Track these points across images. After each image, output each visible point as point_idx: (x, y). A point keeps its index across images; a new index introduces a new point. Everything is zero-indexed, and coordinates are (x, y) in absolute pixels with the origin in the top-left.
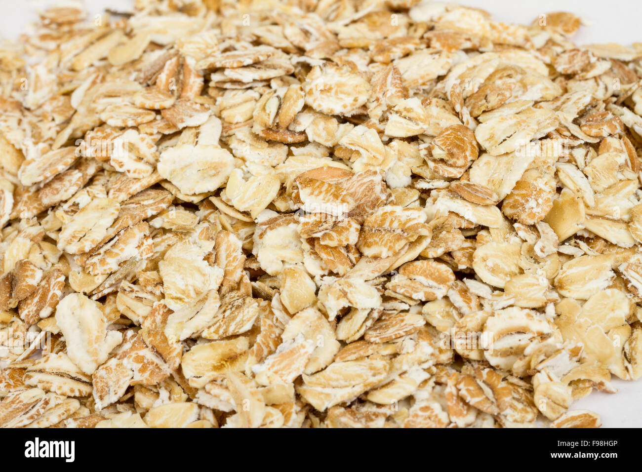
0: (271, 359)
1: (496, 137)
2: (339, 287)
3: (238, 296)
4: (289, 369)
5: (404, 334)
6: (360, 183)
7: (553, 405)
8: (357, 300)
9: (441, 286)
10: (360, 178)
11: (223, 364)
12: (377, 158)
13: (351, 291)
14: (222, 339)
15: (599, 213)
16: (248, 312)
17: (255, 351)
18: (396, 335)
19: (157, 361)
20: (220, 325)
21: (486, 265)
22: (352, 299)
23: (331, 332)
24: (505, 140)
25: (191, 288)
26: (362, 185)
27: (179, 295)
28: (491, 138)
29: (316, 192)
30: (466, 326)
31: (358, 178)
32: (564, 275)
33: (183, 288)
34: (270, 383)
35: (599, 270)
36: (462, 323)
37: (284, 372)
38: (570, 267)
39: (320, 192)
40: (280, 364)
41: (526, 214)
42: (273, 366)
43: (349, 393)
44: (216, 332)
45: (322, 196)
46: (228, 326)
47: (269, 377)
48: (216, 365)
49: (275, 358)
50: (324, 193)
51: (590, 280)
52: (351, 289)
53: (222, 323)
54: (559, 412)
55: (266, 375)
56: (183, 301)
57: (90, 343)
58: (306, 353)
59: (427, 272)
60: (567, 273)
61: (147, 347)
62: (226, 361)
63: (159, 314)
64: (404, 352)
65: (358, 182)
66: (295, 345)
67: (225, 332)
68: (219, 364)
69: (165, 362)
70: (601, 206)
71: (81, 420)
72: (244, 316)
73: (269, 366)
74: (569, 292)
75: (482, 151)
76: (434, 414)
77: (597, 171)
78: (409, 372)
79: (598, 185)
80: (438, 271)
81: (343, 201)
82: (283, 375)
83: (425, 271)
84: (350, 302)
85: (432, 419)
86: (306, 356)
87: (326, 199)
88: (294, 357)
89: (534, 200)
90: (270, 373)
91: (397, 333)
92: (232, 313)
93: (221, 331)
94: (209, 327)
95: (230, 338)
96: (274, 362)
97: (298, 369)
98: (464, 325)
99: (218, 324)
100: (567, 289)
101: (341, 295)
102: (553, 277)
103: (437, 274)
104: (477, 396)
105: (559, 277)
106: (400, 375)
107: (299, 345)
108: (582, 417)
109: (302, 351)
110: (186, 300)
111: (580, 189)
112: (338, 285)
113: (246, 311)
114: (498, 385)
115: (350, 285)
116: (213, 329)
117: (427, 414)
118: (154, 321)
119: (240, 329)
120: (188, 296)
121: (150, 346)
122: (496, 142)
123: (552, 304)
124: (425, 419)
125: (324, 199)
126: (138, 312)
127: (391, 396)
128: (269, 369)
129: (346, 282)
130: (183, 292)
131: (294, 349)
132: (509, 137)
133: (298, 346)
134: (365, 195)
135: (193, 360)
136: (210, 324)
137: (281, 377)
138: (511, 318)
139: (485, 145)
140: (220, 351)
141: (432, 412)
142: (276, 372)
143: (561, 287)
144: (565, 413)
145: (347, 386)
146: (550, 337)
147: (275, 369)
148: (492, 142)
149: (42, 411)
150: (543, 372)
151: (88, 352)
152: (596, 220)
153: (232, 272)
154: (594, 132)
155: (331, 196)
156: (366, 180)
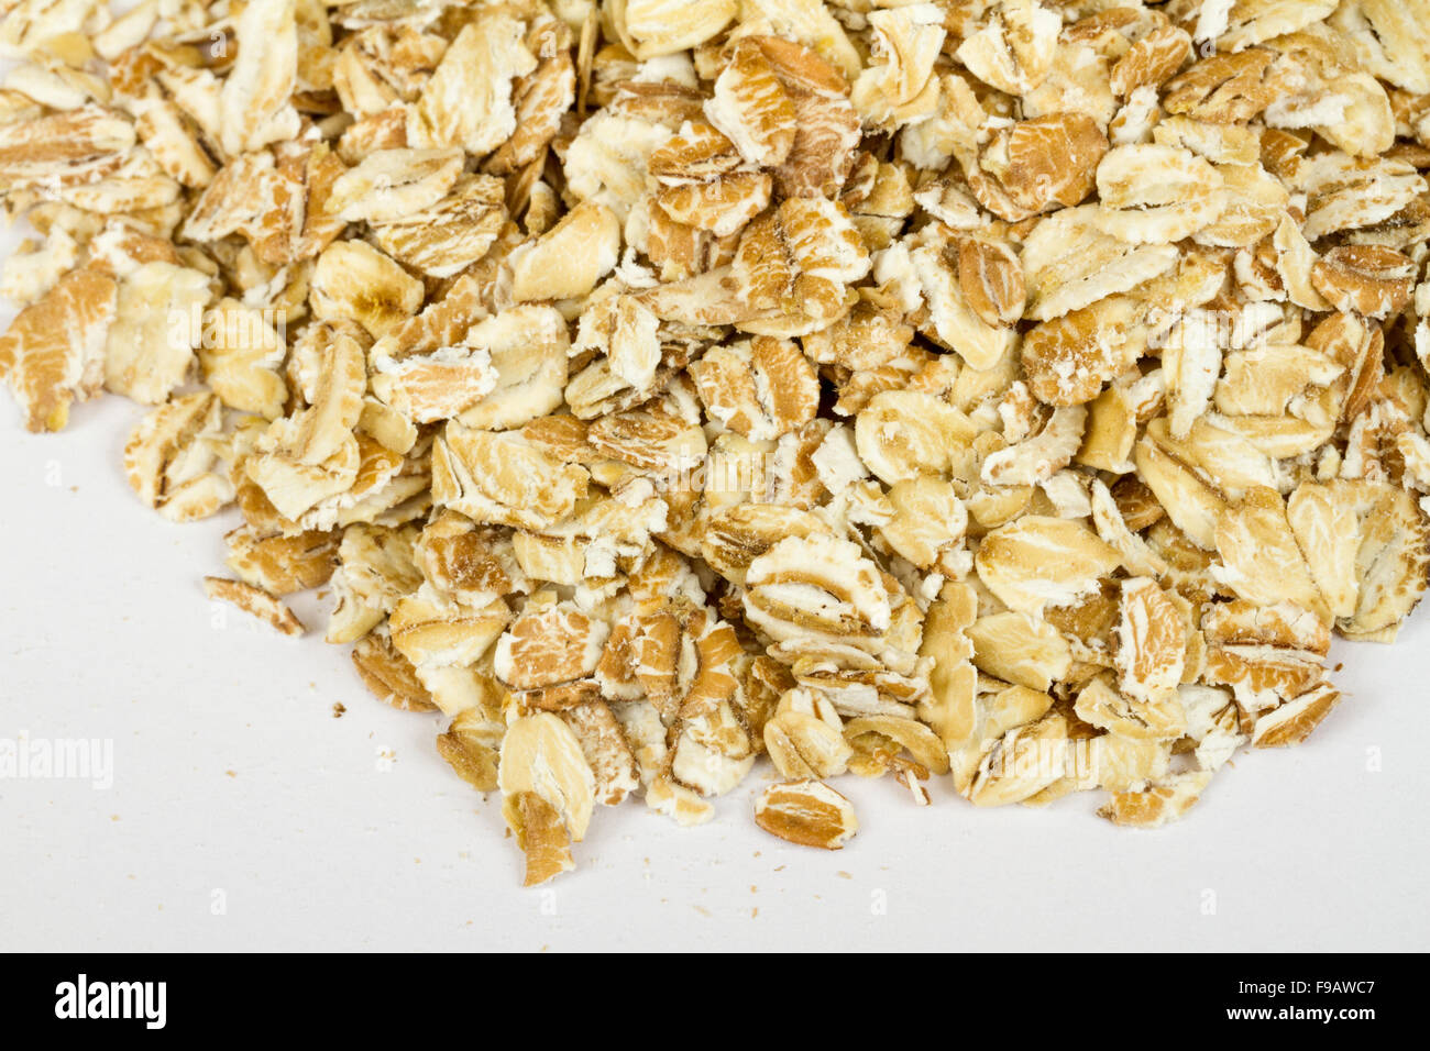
0: (415, 363)
1: (1131, 190)
2: (613, 309)
3: (488, 197)
4: (434, 398)
5: (641, 464)
6: (825, 124)
7: (795, 755)
8: (619, 355)
9: (776, 419)
10: (832, 116)
11: (372, 304)
12: (898, 92)
13: (623, 329)
14: (398, 262)
15: (1187, 457)
16: (468, 244)
17: (405, 329)
18: (629, 456)
19: (297, 220)
20: (414, 235)
21: (881, 430)
22: (614, 346)
23: (559, 373)
24: (1136, 208)
25: (455, 120)
26: (825, 130)
27: (433, 118)
28: (1121, 186)
29: (743, 92)
30: (748, 522)
31: (830, 111)
32: (1009, 536)
33: (447, 108)
34: (392, 402)
35: (1077, 567)
36: (745, 513)
37: (422, 399)
38: (1030, 529)
39: (749, 97)
40: (421, 380)
41: (1046, 378)
42: (410, 377)
43: (481, 509)
44: (398, 244)
45: (746, 106)
46: (423, 247)
47: (394, 391)
48: (365, 296)
49: (423, 366)
50: (753, 103)
51: (1045, 575)
52: (627, 327)
53: (420, 233)
54: (799, 773)
55: (392, 385)
56: (429, 134)
57: (255, 102)
58: (476, 389)
59: (782, 375)
60: (1017, 537)
61: (303, 182)
62: (381, 304)
63: (389, 125)
64: (619, 499)
65: (827, 119)
66: (466, 363)
67: (408, 255)
68: (369, 300)
69: (302, 235)
70: (1200, 444)
71: (136, 236)
72: (458, 245)
73: (403, 373)
74: (989, 573)
75: (1092, 197)
76: (582, 641)
77: (1253, 373)
78: (592, 543)
79: (1232, 400)
80: (796, 387)
81: (769, 141)
82: (419, 403)
83: (780, 372)
84: (609, 347)
85: (572, 647)
86: (472, 394)
87: (749, 117)
88: (452, 383)
89: (1072, 364)
90: (399, 386)
91: (633, 453)
92: (448, 225)
93: (406, 248)
94: (397, 226)
95: (409, 269)
96: (416, 371)
97: (448, 408)
98: (746, 519)
99: (413, 230)
100: (988, 566)
101: (605, 326)
102: (989, 526)
103: (790, 391)
104: (657, 663)
105: (999, 533)
106: (578, 537)
107: (473, 368)
108: (825, 810)
109: (471, 382)
110: (435, 135)
111: (1179, 392)
112: (615, 305)
113: (467, 239)
114: (714, 665)
115: (631, 318)
116: (399, 234)
117: (573, 631)
118: (372, 134)
119: (432, 265)
120: (442, 131)
121: (307, 186)
122: (1122, 199)
123: (942, 577)
124: (561, 638)
125: (745, 114)
126: (362, 97)
127: (537, 563)
128: (402, 378)
129: (631, 308)
130: (442, 117)
131: (461, 370)
132: (1148, 206)
133: (469, 369)
134: (818, 154)
135: (342, 263)
136: (404, 221)
137: (413, 404)
138: (830, 560)
139: (1104, 193)
140: (386, 278)
141: (584, 636)
142: (409, 390)
143: (985, 555)
144: (812, 781)
145: (488, 495)
146: (877, 636)
147: (411, 383)
148: (1117, 196)
149: (96, 177)
150: (808, 693)
151: (245, 114)
152: (1169, 466)
153: (523, 142)
154: (1328, 288)
155: (759, 118)
156: (836, 127)
